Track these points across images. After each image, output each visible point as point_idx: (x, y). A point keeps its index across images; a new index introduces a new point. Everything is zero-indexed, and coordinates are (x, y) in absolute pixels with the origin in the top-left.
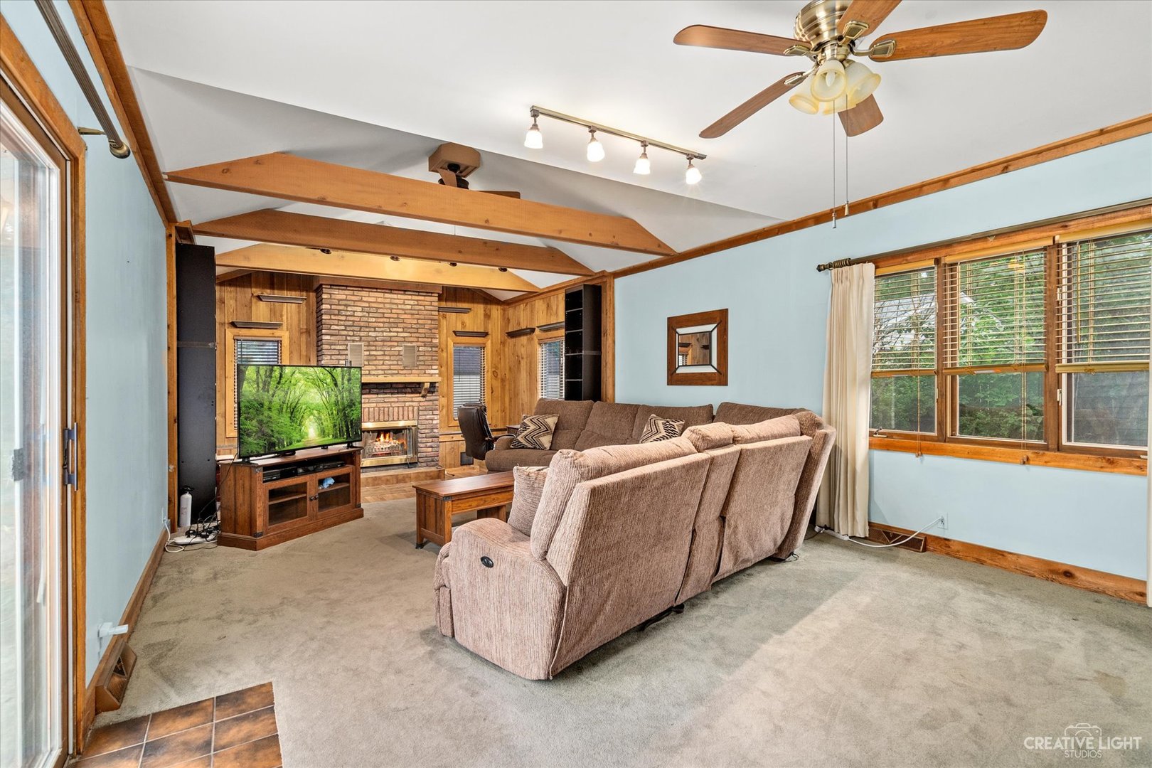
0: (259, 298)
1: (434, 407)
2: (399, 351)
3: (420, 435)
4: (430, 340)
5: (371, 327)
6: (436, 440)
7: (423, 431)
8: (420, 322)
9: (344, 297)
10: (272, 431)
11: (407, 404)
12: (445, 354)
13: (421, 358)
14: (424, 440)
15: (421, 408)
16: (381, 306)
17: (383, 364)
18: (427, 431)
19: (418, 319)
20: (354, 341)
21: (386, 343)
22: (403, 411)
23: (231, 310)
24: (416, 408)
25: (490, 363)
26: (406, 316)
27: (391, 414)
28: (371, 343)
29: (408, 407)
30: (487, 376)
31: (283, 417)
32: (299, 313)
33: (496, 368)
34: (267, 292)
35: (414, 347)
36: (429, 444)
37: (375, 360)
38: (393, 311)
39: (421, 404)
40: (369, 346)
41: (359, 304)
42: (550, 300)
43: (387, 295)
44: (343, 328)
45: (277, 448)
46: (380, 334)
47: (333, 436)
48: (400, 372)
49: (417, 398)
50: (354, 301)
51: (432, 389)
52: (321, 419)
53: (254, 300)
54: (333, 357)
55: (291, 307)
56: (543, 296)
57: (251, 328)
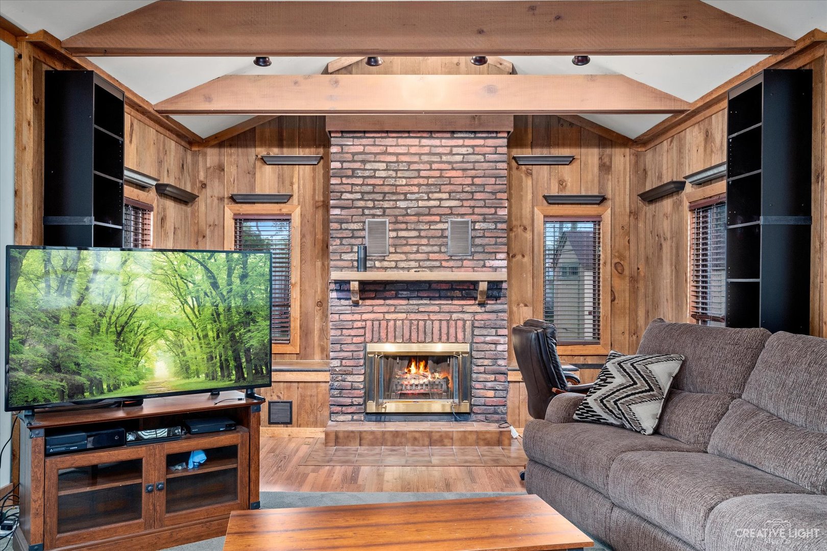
0: (264, 160)
1: (499, 323)
2: (442, 230)
3: (475, 368)
4: (493, 211)
5: (399, 194)
6: (501, 378)
7: (479, 362)
8: (477, 181)
9: (361, 149)
10: (78, 365)
11: (455, 316)
12: (528, 235)
13: (478, 241)
14: (482, 377)
15: (476, 324)
16: (416, 159)
17: (417, 252)
18: (486, 362)
19: (473, 177)
20: (374, 216)
21: (421, 218)
22: (448, 327)
23: (232, 180)
24: (468, 323)
25: (609, 248)
26: (453, 173)
27: (429, 331)
28: (400, 218)
29: (456, 321)
30: (604, 272)
31: (100, 340)
32: (314, 179)
33: (622, 257)
34: (275, 151)
35: (467, 222)
36: (489, 385)
37: (406, 245)
38: (435, 166)
39: (478, 317)
40: (396, 222)
41: (382, 158)
42: (710, 124)
43: (425, 142)
44: (359, 196)
45: (87, 394)
46: (414, 204)
47: (207, 375)
48: (444, 264)
49: (471, 307)
50: (376, 154)
51: (495, 293)
52: (181, 346)
53: (258, 164)
54: (344, 241)
55: (304, 170)
56: (698, 117)
57: (254, 203)
